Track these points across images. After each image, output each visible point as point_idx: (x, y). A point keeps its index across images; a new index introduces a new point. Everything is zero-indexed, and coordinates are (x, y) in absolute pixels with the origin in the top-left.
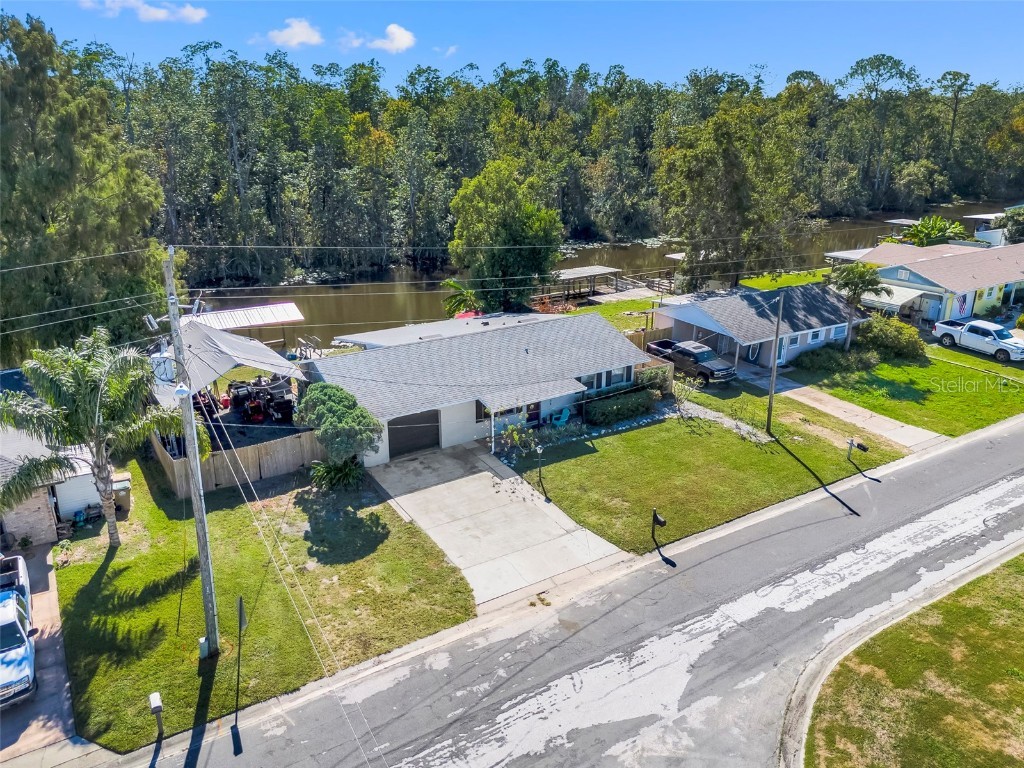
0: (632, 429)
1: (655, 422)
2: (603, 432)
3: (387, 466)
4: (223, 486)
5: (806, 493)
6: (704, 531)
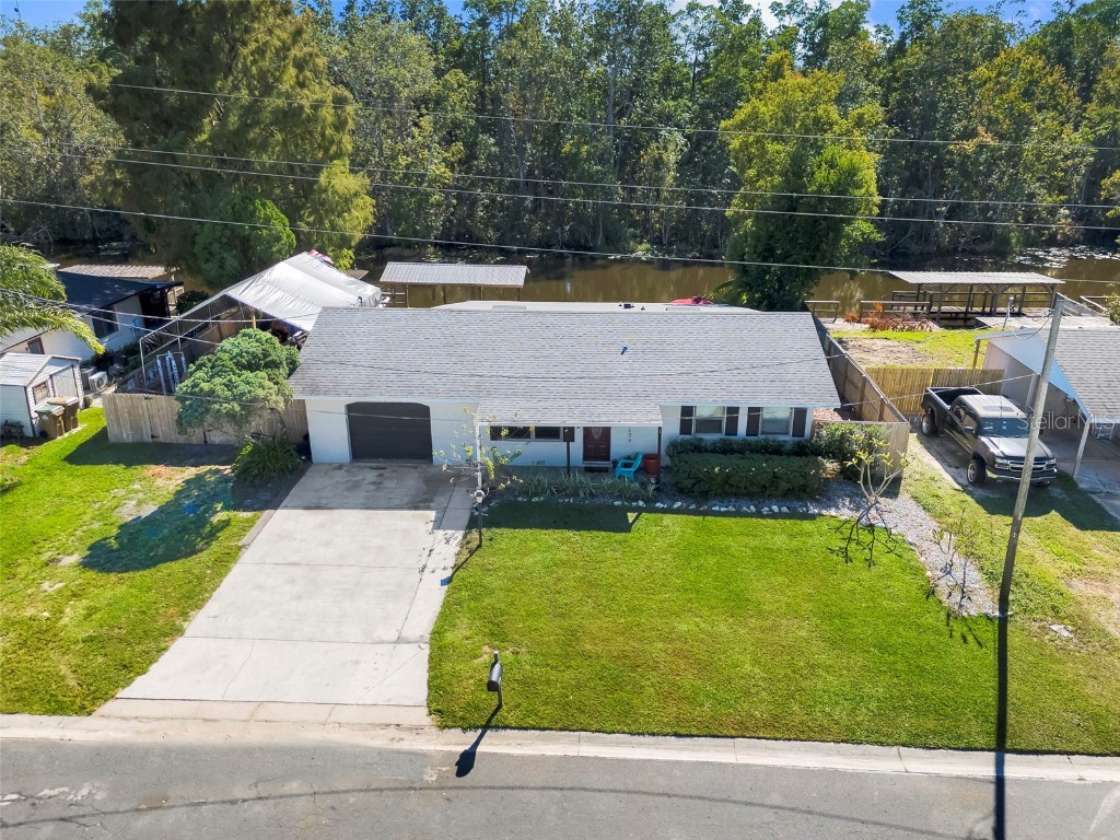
0: (738, 514)
1: (793, 515)
2: (678, 505)
3: (340, 467)
4: (161, 439)
5: (934, 748)
6: (609, 733)
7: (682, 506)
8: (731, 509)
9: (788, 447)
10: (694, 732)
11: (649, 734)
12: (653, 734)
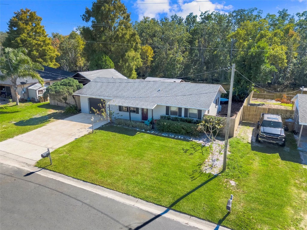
1: (183, 140)
4: (59, 105)
5: (149, 202)
6: (68, 176)
7: (154, 132)
8: (167, 135)
9: (194, 121)
10: (88, 181)
11: (77, 179)
12: (78, 179)
